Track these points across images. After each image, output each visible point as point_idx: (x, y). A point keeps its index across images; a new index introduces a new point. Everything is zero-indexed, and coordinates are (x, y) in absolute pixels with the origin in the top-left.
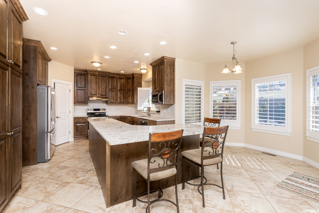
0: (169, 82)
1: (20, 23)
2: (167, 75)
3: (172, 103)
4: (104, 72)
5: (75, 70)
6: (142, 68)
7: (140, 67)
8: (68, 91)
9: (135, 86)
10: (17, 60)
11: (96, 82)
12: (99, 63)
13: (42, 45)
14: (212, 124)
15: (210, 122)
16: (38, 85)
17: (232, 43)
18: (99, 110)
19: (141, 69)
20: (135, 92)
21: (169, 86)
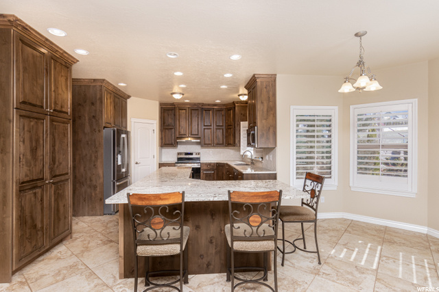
0: (266, 113)
1: (68, 68)
2: (262, 103)
3: (270, 146)
4: (195, 104)
5: (161, 104)
6: (240, 93)
7: (238, 92)
8: (151, 132)
9: (237, 120)
10: (62, 107)
11: (186, 118)
12: (180, 93)
13: (108, 82)
14: (315, 183)
15: (313, 181)
16: (105, 127)
17: (356, 35)
18: (191, 154)
19: (239, 95)
20: (236, 128)
21: (266, 119)
